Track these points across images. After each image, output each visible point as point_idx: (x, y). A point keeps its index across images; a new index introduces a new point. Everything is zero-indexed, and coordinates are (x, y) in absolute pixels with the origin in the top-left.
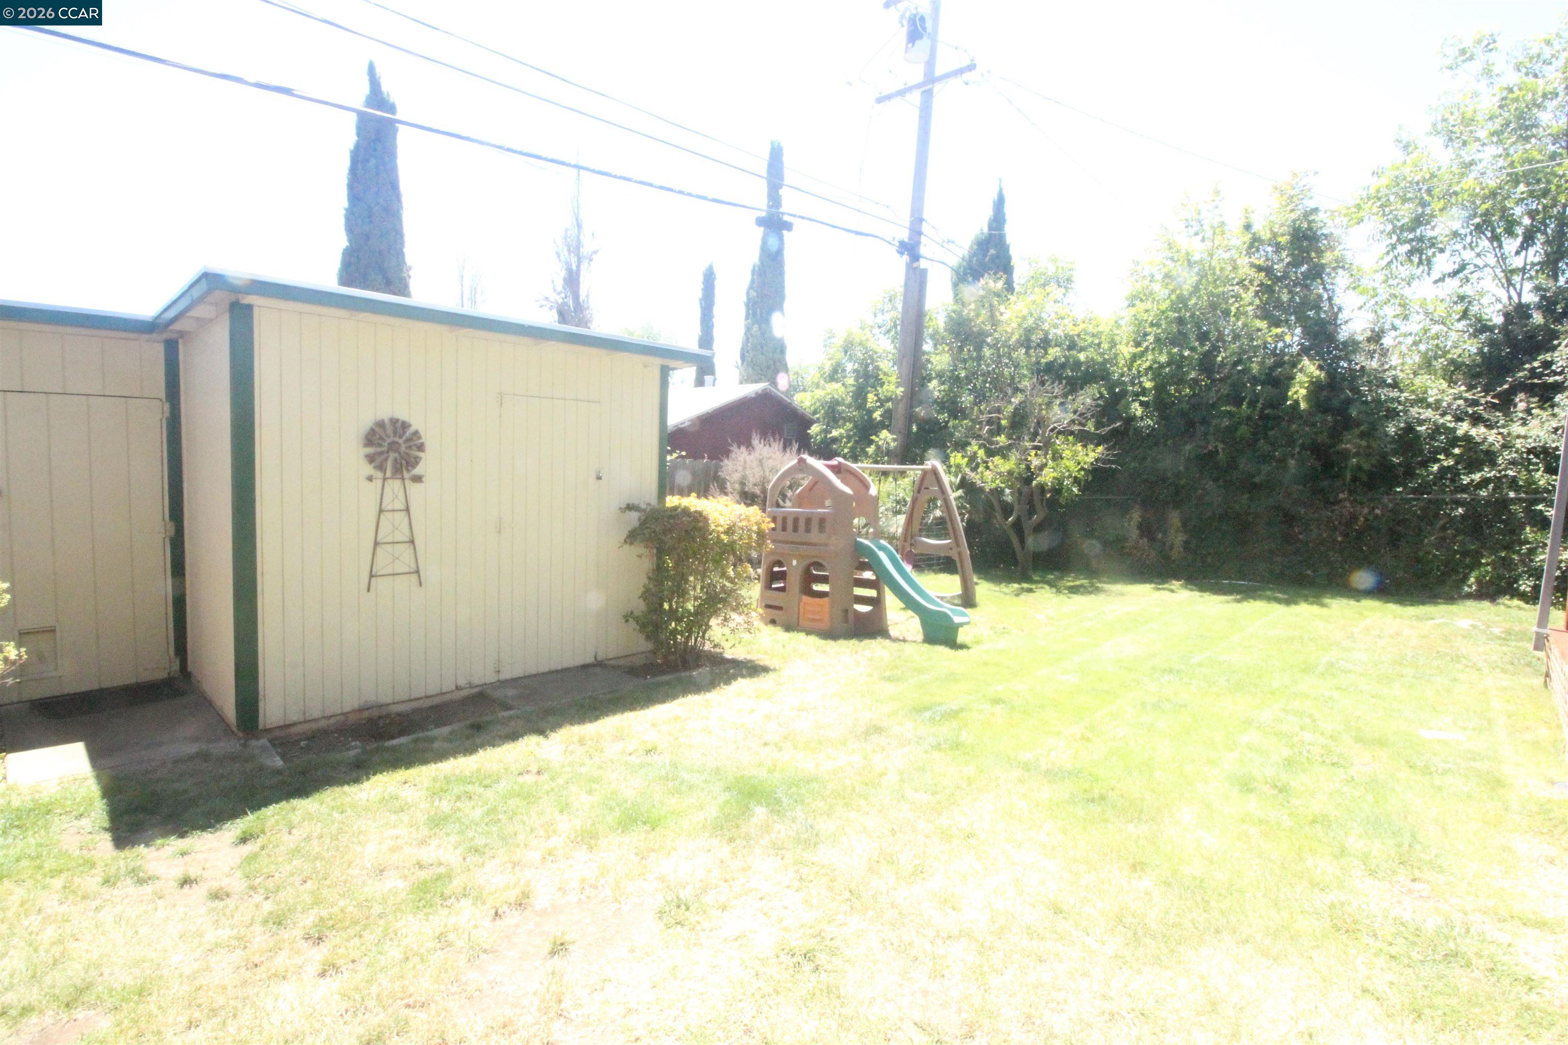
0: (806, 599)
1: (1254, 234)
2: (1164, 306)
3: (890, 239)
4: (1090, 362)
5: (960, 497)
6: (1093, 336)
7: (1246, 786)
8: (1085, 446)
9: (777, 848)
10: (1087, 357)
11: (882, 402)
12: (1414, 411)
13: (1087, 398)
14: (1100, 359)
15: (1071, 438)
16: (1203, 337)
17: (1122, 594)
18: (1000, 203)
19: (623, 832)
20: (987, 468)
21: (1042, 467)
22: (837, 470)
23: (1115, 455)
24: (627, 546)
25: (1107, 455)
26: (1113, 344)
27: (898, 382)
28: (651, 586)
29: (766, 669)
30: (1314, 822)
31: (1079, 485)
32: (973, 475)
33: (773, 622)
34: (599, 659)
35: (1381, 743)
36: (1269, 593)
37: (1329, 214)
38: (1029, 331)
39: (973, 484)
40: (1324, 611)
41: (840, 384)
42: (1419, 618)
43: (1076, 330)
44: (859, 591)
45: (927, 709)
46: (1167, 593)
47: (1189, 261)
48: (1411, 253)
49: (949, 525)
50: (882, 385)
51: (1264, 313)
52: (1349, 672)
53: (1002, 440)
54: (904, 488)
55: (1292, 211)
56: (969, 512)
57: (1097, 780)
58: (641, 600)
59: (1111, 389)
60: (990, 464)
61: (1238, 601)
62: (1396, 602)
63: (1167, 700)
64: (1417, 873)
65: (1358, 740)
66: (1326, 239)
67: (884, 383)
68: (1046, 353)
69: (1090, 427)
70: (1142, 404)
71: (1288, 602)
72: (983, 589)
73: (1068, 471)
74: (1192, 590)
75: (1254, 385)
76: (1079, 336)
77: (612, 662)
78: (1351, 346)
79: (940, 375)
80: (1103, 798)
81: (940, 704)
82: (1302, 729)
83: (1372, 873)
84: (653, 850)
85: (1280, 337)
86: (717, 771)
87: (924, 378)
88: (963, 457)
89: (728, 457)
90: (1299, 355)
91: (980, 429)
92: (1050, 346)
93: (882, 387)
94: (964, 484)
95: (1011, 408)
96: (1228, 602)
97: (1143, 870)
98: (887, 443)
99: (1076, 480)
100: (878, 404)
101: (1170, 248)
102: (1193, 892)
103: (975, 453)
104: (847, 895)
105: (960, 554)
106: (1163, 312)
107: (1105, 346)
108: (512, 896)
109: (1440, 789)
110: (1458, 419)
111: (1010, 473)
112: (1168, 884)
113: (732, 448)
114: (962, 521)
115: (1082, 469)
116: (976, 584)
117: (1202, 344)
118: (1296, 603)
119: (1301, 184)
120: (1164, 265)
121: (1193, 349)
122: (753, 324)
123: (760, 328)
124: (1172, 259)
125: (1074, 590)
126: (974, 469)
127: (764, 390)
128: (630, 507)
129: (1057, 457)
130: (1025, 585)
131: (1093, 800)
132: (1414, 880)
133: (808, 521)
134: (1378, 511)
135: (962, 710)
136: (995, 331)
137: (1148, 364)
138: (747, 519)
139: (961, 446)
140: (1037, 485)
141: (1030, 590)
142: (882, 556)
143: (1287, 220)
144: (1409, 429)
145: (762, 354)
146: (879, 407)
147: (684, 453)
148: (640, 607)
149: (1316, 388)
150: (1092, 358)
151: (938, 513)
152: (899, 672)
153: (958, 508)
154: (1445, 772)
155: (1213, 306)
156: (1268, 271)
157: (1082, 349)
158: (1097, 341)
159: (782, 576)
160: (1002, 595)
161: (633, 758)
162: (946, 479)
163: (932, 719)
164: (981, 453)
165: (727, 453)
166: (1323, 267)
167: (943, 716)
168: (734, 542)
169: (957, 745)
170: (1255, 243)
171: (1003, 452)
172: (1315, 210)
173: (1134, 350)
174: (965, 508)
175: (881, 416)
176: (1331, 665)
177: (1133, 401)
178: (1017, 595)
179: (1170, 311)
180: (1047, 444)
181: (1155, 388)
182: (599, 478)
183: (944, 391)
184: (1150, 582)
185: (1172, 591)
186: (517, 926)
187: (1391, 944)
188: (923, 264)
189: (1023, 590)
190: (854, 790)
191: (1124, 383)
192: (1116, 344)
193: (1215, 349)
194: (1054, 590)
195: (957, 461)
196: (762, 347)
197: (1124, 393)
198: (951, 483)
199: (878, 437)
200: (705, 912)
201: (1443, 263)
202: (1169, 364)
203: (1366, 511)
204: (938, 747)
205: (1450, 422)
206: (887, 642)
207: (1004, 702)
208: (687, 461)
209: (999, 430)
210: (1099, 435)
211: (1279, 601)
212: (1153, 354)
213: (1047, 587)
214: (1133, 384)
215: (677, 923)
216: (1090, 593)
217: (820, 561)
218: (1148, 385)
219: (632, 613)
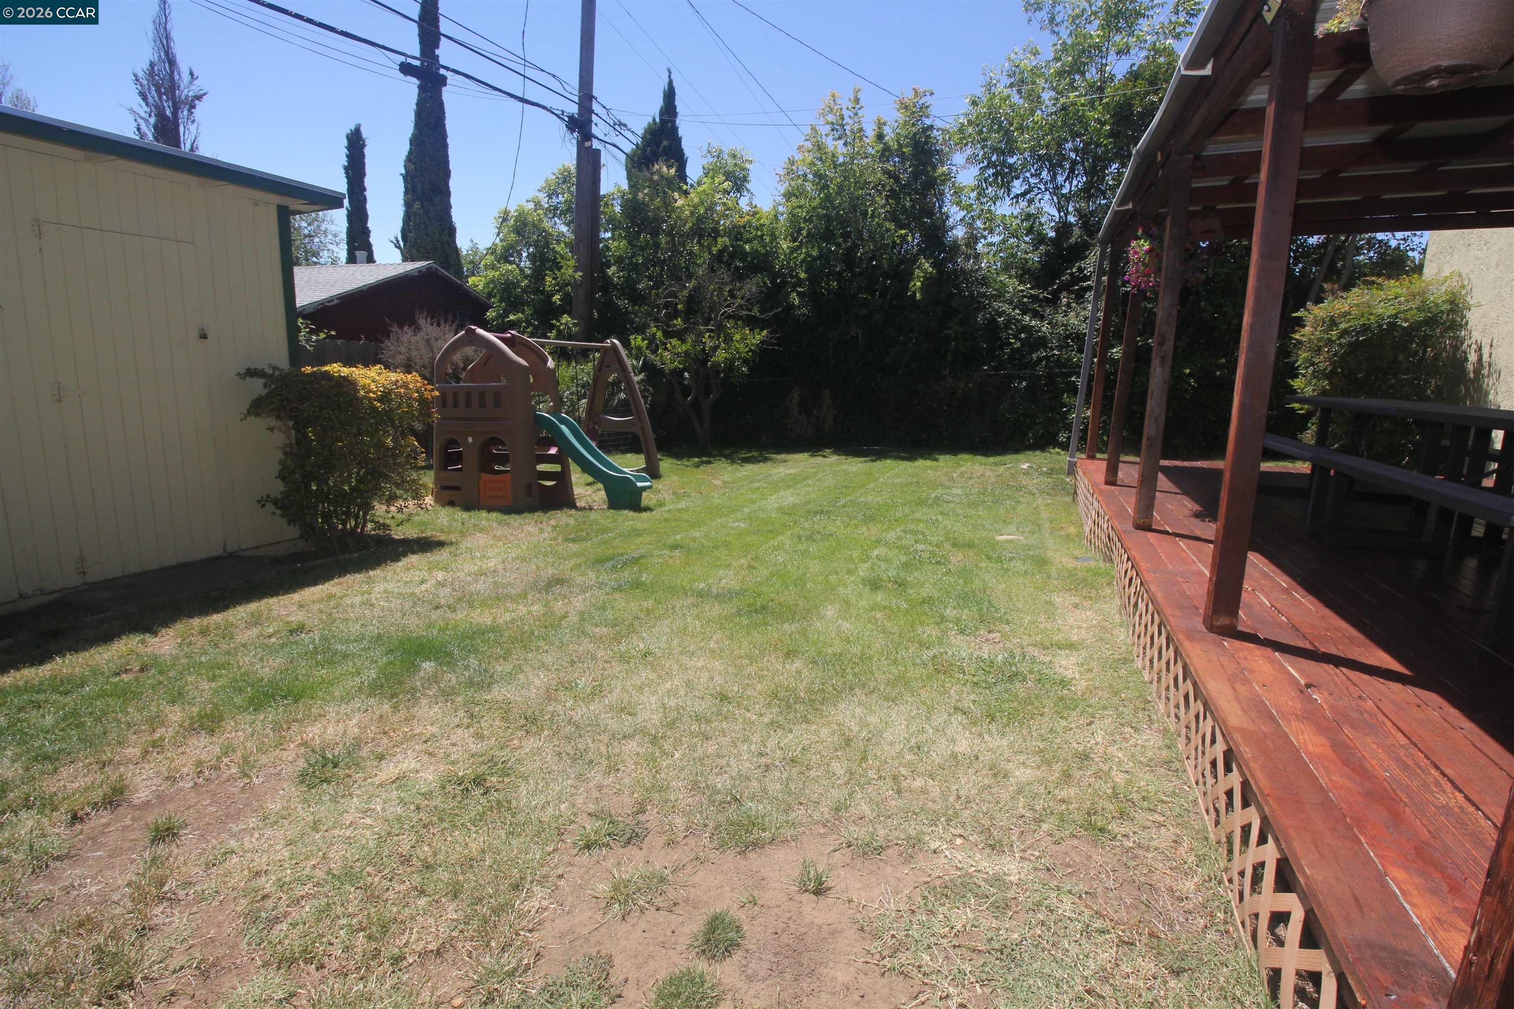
0: (486, 476)
1: (885, 144)
2: (815, 203)
3: (559, 113)
4: (755, 252)
5: (642, 380)
6: (757, 229)
7: (875, 585)
8: (751, 330)
9: (448, 694)
10: (752, 248)
11: (562, 286)
12: (996, 305)
13: (752, 286)
14: (763, 251)
15: (740, 323)
16: (846, 236)
17: (786, 461)
18: (670, 95)
19: (255, 710)
20: (666, 349)
21: (715, 349)
22: (510, 342)
23: (778, 339)
24: (253, 418)
25: (771, 338)
26: (774, 237)
27: (575, 266)
28: (289, 462)
29: (441, 544)
30: (923, 602)
31: (748, 365)
32: (653, 357)
33: (452, 504)
34: (230, 550)
35: (970, 545)
36: (896, 454)
37: (940, 132)
38: (700, 220)
39: (653, 366)
40: (935, 463)
41: (514, 266)
42: (996, 464)
43: (742, 222)
44: (541, 467)
45: (609, 559)
46: (821, 458)
47: (834, 162)
48: (995, 175)
49: (633, 407)
50: (560, 268)
51: (893, 217)
52: (950, 502)
53: (678, 322)
54: (585, 371)
55: (913, 125)
56: (652, 395)
57: (760, 595)
58: (279, 481)
59: (773, 282)
60: (668, 345)
61: (873, 461)
62: (981, 455)
63: (818, 533)
64: (992, 627)
65: (954, 545)
66: (938, 154)
67: (562, 267)
68: (716, 242)
69: (756, 312)
70: (799, 294)
71: (909, 459)
72: (665, 464)
73: (738, 352)
74: (839, 455)
75: (885, 280)
76: (744, 227)
77: (247, 553)
78: (955, 247)
79: (619, 260)
80: (764, 607)
81: (622, 554)
82: (916, 542)
83: (962, 632)
84: (296, 721)
85: (903, 238)
86: (379, 637)
87: (603, 264)
88: (643, 339)
89: (389, 337)
90: (918, 254)
91: (658, 312)
92: (720, 235)
93: (559, 270)
94: (648, 367)
95: (686, 293)
96: (866, 462)
97: (795, 656)
98: (569, 328)
99: (745, 362)
100: (557, 288)
101: (820, 149)
102: (833, 665)
103: (654, 335)
104: (523, 721)
105: (642, 428)
106: (814, 208)
107: (767, 239)
108: (97, 795)
109: (1007, 570)
110: (1024, 313)
111: (687, 353)
112: (814, 662)
113: (392, 329)
114: (646, 403)
115: (751, 350)
116: (661, 460)
117: (845, 241)
118: (916, 459)
119: (920, 102)
120: (815, 165)
121: (838, 245)
122: (414, 201)
123: (422, 206)
124: (820, 159)
125: (747, 460)
126: (654, 352)
127: (429, 268)
128: (251, 373)
129: (728, 339)
130: (705, 459)
131: (756, 611)
132: (989, 632)
133: (482, 394)
134: (971, 385)
135: (643, 557)
136: (669, 217)
137: (802, 256)
138: (405, 385)
139: (641, 330)
140: (712, 366)
141: (709, 462)
142: (564, 428)
143: (909, 134)
144: (993, 321)
145: (427, 235)
146: (558, 291)
147: (333, 333)
148: (277, 488)
149: (928, 281)
150: (757, 250)
151: (622, 396)
152: (584, 534)
153: (641, 392)
154: (1011, 559)
155: (854, 207)
156: (895, 177)
157: (748, 241)
158: (759, 233)
159: (457, 458)
160: (684, 467)
161: (273, 640)
162: (629, 362)
163: (614, 567)
164: (659, 334)
165: (388, 335)
166: (935, 178)
167: (624, 564)
168: (391, 410)
169: (637, 585)
170: (886, 153)
171: (680, 335)
172: (931, 127)
173: (791, 244)
174: (648, 391)
175: (561, 300)
176: (937, 498)
177: (792, 291)
178: (697, 467)
179: (820, 208)
180: (720, 328)
181: (808, 279)
182: (204, 336)
183: (623, 277)
184: (807, 452)
185: (824, 457)
186: (107, 825)
187: (974, 675)
188: (596, 145)
189: (703, 462)
190: (532, 633)
191: (783, 274)
192: (776, 238)
193: (856, 247)
194: (729, 461)
195: (637, 343)
196: (426, 227)
197: (784, 283)
198: (633, 366)
199: (559, 321)
200: (358, 764)
201: (1018, 187)
202: (819, 257)
203: (962, 385)
204: (619, 589)
205: (1019, 315)
206: (573, 512)
207: (681, 547)
208: (339, 342)
209: (676, 314)
210: (763, 320)
211: (903, 459)
212: (807, 248)
213: (724, 460)
214: (792, 277)
215: (321, 781)
216: (759, 462)
217: (500, 437)
218: (803, 275)
219: (268, 496)
